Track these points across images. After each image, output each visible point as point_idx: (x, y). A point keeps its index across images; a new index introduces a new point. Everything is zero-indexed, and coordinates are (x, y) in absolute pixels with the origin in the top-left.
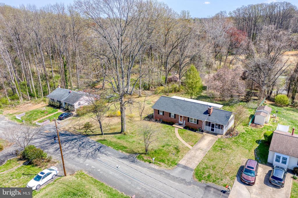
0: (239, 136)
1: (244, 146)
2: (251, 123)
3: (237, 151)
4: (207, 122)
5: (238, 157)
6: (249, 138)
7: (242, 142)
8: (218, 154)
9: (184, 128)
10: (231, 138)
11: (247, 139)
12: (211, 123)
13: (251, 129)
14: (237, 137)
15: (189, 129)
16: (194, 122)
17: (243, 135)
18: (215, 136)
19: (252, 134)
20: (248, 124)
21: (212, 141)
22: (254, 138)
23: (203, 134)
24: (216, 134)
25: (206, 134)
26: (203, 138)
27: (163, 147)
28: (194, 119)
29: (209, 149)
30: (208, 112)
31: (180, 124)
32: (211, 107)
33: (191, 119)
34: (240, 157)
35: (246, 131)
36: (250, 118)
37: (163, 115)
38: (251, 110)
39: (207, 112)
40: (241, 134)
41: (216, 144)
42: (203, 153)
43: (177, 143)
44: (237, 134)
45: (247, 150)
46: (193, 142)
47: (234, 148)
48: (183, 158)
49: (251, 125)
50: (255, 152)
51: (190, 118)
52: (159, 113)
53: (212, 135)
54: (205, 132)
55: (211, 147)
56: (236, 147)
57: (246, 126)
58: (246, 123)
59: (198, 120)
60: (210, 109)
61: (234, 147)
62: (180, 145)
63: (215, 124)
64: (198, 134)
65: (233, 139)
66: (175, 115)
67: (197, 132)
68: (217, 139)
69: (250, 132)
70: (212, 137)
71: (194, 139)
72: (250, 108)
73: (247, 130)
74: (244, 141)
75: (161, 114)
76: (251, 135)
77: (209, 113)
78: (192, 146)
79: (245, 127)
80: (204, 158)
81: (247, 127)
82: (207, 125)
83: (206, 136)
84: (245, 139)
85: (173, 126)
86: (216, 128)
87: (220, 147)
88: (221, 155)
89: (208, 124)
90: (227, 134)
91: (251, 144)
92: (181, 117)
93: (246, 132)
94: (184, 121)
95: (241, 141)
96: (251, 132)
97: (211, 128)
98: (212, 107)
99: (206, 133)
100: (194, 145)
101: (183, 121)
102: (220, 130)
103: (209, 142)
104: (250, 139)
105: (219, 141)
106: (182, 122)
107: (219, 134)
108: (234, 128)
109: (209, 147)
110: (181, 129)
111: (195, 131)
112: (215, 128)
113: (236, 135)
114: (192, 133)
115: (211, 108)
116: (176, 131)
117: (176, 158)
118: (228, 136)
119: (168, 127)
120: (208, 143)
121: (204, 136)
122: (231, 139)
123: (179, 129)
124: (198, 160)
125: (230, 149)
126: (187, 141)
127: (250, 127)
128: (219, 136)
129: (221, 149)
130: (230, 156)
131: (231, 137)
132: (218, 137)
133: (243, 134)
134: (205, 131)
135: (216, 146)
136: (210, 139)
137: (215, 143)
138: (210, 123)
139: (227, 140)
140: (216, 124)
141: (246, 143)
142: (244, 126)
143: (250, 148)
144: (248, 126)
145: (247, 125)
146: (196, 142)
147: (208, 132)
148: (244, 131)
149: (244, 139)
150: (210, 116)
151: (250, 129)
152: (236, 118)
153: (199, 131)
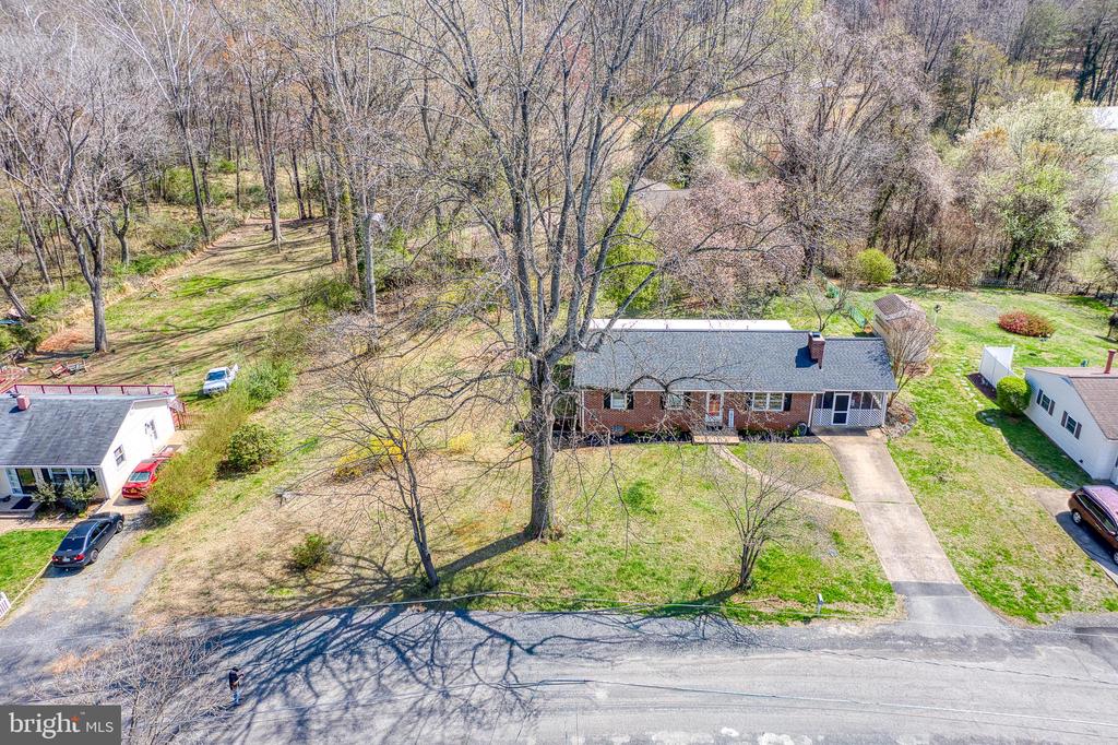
0: (921, 415)
1: (976, 446)
3: (981, 469)
5: (1009, 489)
6: (953, 417)
7: (953, 433)
8: (951, 499)
10: (913, 432)
11: (951, 419)
12: (835, 395)
16: (771, 407)
18: (866, 439)
19: (940, 398)
21: (878, 457)
22: (960, 411)
23: (821, 442)
24: (859, 431)
25: (832, 442)
26: (840, 457)
28: (772, 394)
29: (908, 494)
30: (813, 357)
31: (715, 429)
33: (761, 396)
37: (630, 406)
39: (810, 358)
40: (917, 408)
41: (904, 466)
45: (995, 456)
46: (832, 483)
48: (881, 556)
50: (1022, 458)
51: (757, 394)
52: (607, 405)
53: (851, 438)
54: (820, 433)
56: (961, 457)
59: (789, 396)
60: (820, 344)
62: (809, 510)
63: (850, 395)
64: (811, 449)
65: (923, 432)
66: (687, 395)
67: (793, 439)
68: (885, 449)
69: (928, 394)
74: (953, 428)
75: (619, 404)
76: (943, 404)
77: (816, 361)
78: (847, 498)
80: (933, 529)
82: (818, 406)
83: (839, 445)
84: (945, 420)
85: (696, 441)
86: (852, 407)
87: (925, 472)
88: (965, 500)
89: (824, 400)
91: (980, 434)
92: (714, 397)
94: (731, 412)
96: (928, 391)
97: (834, 412)
99: (827, 437)
100: (849, 494)
101: (721, 412)
102: (871, 412)
103: (877, 466)
104: (959, 419)
105: (897, 452)
106: (718, 419)
107: (868, 428)
110: (737, 445)
112: (848, 411)
113: (913, 416)
117: (859, 563)
118: (898, 426)
120: (879, 471)
121: (834, 449)
122: (917, 435)
123: (732, 448)
124: (928, 545)
125: (958, 470)
128: (877, 435)
129: (941, 480)
130: (987, 494)
131: (907, 427)
132: (877, 440)
133: (919, 405)
134: (815, 430)
135: (914, 473)
136: (868, 455)
137: (897, 463)
138: (829, 395)
140: (857, 395)
141: (965, 434)
143: (994, 447)
146: (843, 480)
147: (829, 432)
149: (946, 423)
150: (820, 368)
151: (912, 383)
153: (801, 436)
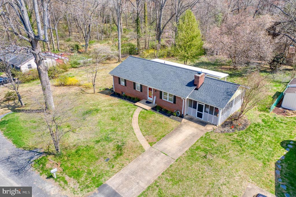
0: (249, 129)
1: (256, 153)
2: (275, 107)
3: (239, 162)
4: (191, 101)
5: (237, 178)
6: (267, 136)
7: (253, 143)
8: (196, 166)
9: (153, 109)
10: (231, 133)
11: (264, 137)
12: (198, 103)
13: (275, 118)
14: (244, 131)
15: (159, 112)
16: (169, 100)
17: (256, 128)
18: (202, 127)
19: (275, 127)
20: (270, 109)
21: (193, 136)
22: (277, 136)
23: (180, 121)
24: (204, 124)
25: (185, 123)
26: (177, 129)
27: (98, 142)
28: (169, 94)
29: (180, 154)
30: (195, 83)
31: (148, 103)
32: (199, 74)
33: (166, 94)
34: (242, 179)
35: (263, 121)
36: (274, 98)
37: (126, 85)
38: (278, 84)
39: (193, 84)
40: (253, 126)
41: (199, 144)
42: (165, 163)
43: (126, 137)
44: (245, 125)
45: (259, 161)
46: (156, 136)
47: (232, 155)
48: (121, 171)
49: (274, 111)
50: (276, 169)
51: (164, 92)
52: (120, 83)
53: (196, 125)
54: (186, 119)
55: (186, 149)
56: (236, 153)
57: (264, 111)
58: (267, 106)
59: (175, 97)
60: (198, 77)
61: (232, 153)
62: (129, 141)
63: (204, 105)
64: (171, 122)
65: (235, 136)
66: (141, 86)
67: (172, 116)
68: (203, 134)
69: (272, 123)
70: (196, 128)
71: (161, 130)
72: (277, 82)
73: (266, 118)
74: (257, 141)
75: (123, 83)
76: (272, 130)
77: (195, 85)
78: (151, 144)
79: (262, 113)
80: (163, 174)
81: (267, 114)
82: (190, 106)
83: (185, 125)
84: (260, 136)
85: (136, 104)
86: (205, 111)
87: (205, 150)
88: (201, 170)
89: (193, 104)
90: (225, 125)
91: (269, 149)
92: (150, 89)
93: (263, 124)
94: (155, 97)
95: (250, 140)
96: (274, 122)
97: (197, 111)
98: (202, 74)
99: (186, 121)
100: (155, 143)
101: (152, 96)
102: (213, 116)
103: (187, 139)
104: (269, 139)
105: (206, 138)
106: (151, 99)
107: (210, 124)
108: (240, 115)
109: (184, 148)
110: (147, 110)
111: (169, 116)
112: (203, 113)
113: (242, 129)
114: (163, 118)
115: (200, 76)
116: (137, 113)
117: (108, 169)
118: (226, 129)
119: (127, 105)
120: (184, 140)
121: (181, 125)
122: (230, 135)
123: (143, 110)
124: (148, 178)
125: (223, 157)
126: (146, 133)
127: (271, 114)
128: (209, 128)
129: (205, 157)
130: (220, 173)
131: (231, 130)
132: (206, 129)
133: (256, 125)
134: (187, 117)
135: (198, 148)
136: (191, 133)
137: (198, 141)
138: (195, 102)
139: (223, 136)
140: (207, 106)
141: (260, 145)
142: (261, 111)
143: (267, 157)
144: (268, 112)
145: (267, 109)
146: (163, 137)
147: (191, 119)
148: (260, 121)
149: (258, 137)
150: (196, 89)
151: (271, 117)
152: (247, 97)
153: (177, 116)
